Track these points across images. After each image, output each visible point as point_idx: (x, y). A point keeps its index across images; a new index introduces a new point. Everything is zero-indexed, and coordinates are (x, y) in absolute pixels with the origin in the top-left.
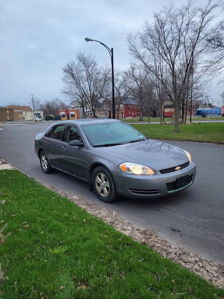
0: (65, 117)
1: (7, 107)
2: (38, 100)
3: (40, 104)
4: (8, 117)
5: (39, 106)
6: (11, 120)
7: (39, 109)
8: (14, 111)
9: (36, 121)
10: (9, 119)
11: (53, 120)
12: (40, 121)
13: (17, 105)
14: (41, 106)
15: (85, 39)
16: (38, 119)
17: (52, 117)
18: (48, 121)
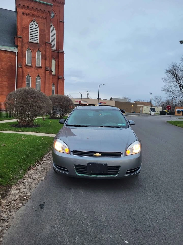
0: (180, 113)
1: (135, 102)
2: (160, 98)
3: (162, 101)
4: (132, 109)
5: (161, 103)
6: (134, 112)
7: (160, 105)
8: (137, 105)
9: (151, 114)
10: (133, 111)
11: (166, 115)
12: (154, 114)
13: (143, 101)
14: (163, 102)
15: (180, 42)
16: (152, 113)
17: (166, 111)
18: (161, 115)
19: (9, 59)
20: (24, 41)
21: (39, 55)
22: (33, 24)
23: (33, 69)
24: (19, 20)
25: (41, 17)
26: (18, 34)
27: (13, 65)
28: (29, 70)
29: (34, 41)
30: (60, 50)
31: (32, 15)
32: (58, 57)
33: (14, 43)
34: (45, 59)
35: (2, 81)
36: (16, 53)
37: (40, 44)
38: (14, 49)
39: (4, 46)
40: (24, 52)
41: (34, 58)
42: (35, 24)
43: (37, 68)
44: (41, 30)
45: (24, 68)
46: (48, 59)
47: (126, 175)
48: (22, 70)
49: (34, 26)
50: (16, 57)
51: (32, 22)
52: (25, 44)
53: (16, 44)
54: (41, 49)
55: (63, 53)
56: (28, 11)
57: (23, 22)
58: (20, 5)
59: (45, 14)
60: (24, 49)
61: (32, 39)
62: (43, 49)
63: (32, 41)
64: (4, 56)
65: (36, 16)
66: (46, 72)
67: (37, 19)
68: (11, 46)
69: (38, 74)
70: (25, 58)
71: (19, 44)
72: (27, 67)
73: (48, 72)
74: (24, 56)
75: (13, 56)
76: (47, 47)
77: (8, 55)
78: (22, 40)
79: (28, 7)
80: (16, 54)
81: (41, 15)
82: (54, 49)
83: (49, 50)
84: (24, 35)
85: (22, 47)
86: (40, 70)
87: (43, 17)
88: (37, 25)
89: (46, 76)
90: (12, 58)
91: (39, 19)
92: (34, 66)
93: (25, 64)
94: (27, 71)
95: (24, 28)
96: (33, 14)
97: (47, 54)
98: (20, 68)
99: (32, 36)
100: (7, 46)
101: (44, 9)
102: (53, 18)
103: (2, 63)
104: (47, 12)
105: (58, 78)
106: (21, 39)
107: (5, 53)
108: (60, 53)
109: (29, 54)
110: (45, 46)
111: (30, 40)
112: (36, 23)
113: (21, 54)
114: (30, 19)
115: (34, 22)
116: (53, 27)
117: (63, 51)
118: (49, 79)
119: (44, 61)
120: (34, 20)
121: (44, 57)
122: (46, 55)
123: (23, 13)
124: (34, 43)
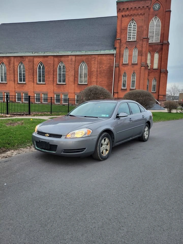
19: (109, 61)
20: (122, 42)
21: (135, 53)
22: (132, 23)
23: (129, 67)
24: (119, 23)
25: (139, 14)
26: (117, 36)
27: (112, 65)
28: (126, 68)
29: (131, 40)
30: (165, 42)
31: (131, 15)
32: (162, 49)
33: (114, 45)
34: (142, 55)
35: (103, 81)
36: (115, 54)
37: (137, 41)
38: (113, 52)
39: (105, 50)
40: (122, 52)
41: (130, 56)
42: (133, 23)
43: (134, 65)
44: (139, 28)
45: (121, 67)
46: (144, 54)
47: (62, 153)
48: (119, 69)
49: (132, 25)
50: (115, 58)
51: (131, 22)
52: (123, 45)
53: (115, 46)
54: (138, 46)
55: (168, 44)
56: (127, 13)
57: (123, 24)
58: (120, 9)
59: (143, 10)
60: (122, 49)
61: (129, 38)
62: (140, 45)
63: (129, 40)
64: (105, 60)
65: (134, 14)
66: (141, 68)
67: (135, 17)
68: (111, 49)
69: (134, 71)
70: (122, 58)
71: (117, 45)
72: (124, 65)
73: (144, 67)
74: (121, 56)
75: (112, 57)
76: (144, 43)
77: (108, 57)
78: (121, 42)
79: (128, 9)
80: (115, 56)
81: (140, 12)
82: (157, 41)
83: (145, 45)
84: (123, 36)
85: (120, 48)
86: (136, 67)
87: (141, 14)
88: (135, 23)
89: (141, 72)
90: (111, 59)
91: (138, 17)
92: (130, 64)
93: (122, 63)
94: (123, 69)
95: (123, 29)
96: (132, 13)
97: (143, 49)
98: (117, 68)
99: (130, 35)
100: (107, 50)
101: (143, 5)
102: (158, 10)
103: (103, 66)
104: (146, 7)
105: (161, 72)
106: (119, 41)
107: (106, 56)
108: (164, 45)
109: (126, 53)
110: (142, 42)
111: (128, 39)
112: (134, 21)
113: (119, 54)
114: (128, 20)
115: (133, 21)
116: (158, 19)
117: (168, 42)
118: (144, 74)
119: (140, 57)
120: (133, 19)
121: (140, 54)
122: (142, 51)
123: (123, 16)
124: (131, 42)
